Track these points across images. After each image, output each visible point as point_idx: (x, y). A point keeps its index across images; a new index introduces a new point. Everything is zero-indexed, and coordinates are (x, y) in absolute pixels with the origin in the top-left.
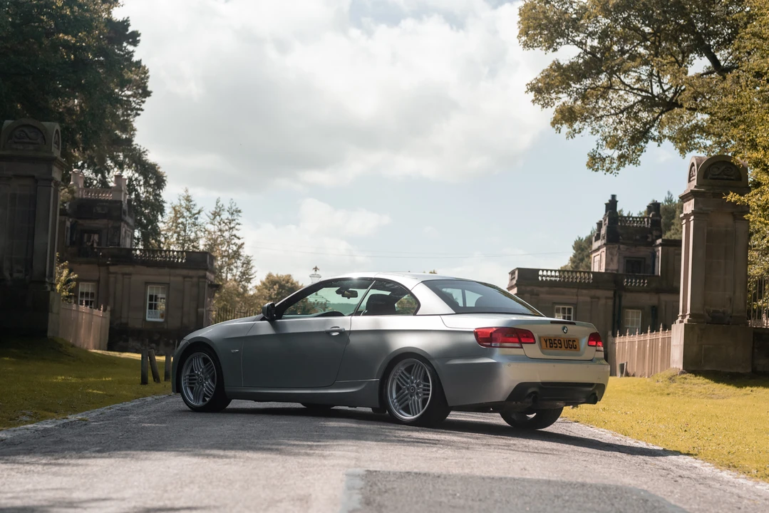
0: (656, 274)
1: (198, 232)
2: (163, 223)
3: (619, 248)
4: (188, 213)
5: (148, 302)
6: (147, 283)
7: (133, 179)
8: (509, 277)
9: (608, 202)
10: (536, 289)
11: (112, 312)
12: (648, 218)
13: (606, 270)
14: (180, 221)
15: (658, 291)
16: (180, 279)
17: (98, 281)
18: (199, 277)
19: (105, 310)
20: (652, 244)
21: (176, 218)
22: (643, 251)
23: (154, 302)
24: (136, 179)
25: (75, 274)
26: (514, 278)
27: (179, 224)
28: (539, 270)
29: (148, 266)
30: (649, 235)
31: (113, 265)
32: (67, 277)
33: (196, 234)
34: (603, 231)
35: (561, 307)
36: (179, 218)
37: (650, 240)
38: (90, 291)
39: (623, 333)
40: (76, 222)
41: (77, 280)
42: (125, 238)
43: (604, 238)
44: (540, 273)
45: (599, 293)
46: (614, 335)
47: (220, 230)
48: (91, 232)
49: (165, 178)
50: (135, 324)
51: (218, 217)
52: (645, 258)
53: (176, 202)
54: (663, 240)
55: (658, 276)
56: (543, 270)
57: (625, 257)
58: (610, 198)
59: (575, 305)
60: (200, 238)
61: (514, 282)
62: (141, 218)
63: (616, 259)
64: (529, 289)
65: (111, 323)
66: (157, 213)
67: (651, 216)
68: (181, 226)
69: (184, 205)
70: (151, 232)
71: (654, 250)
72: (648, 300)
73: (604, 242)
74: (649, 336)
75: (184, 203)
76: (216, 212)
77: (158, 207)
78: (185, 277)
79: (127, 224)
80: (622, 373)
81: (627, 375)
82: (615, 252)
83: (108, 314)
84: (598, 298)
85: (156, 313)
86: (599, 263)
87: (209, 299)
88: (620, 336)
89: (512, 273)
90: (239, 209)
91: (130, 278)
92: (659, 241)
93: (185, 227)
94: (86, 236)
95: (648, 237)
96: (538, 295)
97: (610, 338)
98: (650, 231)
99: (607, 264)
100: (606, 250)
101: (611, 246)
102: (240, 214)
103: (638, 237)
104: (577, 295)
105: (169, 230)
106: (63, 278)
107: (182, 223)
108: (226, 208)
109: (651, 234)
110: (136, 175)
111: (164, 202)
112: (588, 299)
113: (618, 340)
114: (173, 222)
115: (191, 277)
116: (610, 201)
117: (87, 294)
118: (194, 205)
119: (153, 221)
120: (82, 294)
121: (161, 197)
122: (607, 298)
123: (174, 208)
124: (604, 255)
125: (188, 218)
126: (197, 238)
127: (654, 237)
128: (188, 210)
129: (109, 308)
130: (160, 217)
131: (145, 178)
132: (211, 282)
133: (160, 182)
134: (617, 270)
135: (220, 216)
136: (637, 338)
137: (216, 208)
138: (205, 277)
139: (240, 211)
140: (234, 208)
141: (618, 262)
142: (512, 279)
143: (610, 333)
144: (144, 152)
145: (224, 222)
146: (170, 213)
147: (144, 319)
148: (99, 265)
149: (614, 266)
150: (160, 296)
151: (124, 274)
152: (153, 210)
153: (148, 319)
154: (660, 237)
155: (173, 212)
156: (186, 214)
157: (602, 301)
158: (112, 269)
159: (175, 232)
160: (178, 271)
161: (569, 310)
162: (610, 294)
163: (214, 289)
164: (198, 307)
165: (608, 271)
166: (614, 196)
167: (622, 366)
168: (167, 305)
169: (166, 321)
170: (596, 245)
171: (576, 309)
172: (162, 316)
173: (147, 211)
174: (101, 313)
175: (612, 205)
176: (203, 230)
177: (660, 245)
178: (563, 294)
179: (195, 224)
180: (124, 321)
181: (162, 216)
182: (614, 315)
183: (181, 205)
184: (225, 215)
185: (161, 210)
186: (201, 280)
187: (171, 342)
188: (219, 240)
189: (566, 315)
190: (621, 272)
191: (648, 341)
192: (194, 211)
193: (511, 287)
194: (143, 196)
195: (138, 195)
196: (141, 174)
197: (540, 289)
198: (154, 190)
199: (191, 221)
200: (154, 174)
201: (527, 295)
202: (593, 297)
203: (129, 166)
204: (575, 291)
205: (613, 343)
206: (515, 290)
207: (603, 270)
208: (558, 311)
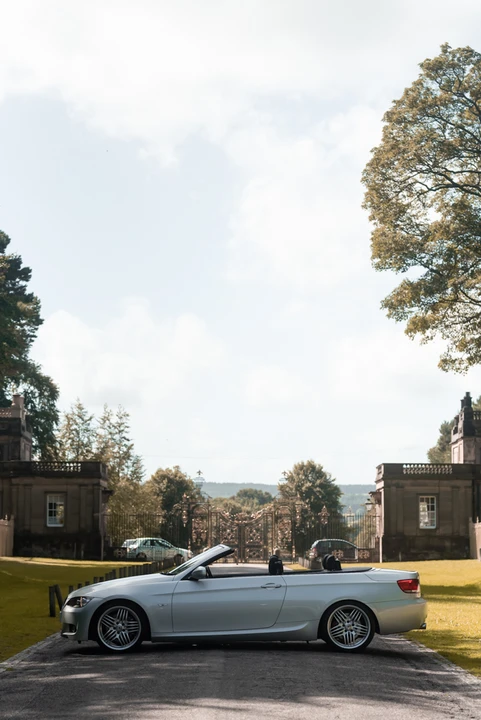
1: (91, 437)
2: (58, 431)
3: (475, 441)
5: (48, 510)
6: (46, 493)
7: (29, 392)
8: (376, 472)
9: (463, 399)
11: (16, 520)
13: (464, 461)
14: (74, 427)
16: (76, 487)
17: (2, 493)
18: (93, 485)
19: (9, 519)
21: (69, 425)
23: (53, 510)
24: (32, 392)
27: (73, 430)
28: (402, 464)
29: (46, 477)
31: (15, 477)
33: (89, 439)
34: (460, 425)
35: (425, 497)
36: (72, 425)
42: (24, 451)
43: (461, 431)
44: (404, 467)
45: (459, 483)
46: (475, 522)
47: (110, 433)
49: (58, 390)
50: (37, 530)
51: (107, 421)
53: (69, 411)
56: (407, 464)
57: (480, 449)
58: (465, 396)
59: (438, 495)
60: (92, 442)
61: (381, 476)
62: (38, 428)
63: (472, 451)
64: (394, 482)
65: (16, 531)
66: (52, 422)
68: (74, 432)
69: (76, 413)
70: (47, 439)
73: (461, 435)
75: (76, 411)
76: (105, 417)
77: (51, 416)
78: (80, 485)
79: (26, 438)
82: (472, 444)
83: (12, 523)
84: (458, 487)
85: (55, 520)
86: (457, 455)
87: (103, 505)
88: (479, 521)
89: (379, 468)
90: (127, 413)
91: (31, 489)
93: (78, 434)
96: (402, 487)
97: (471, 524)
99: (465, 456)
100: (464, 442)
101: (468, 439)
102: (128, 418)
104: (439, 486)
105: (64, 436)
107: (75, 430)
110: (32, 388)
111: (58, 412)
112: (449, 489)
113: (478, 526)
114: (67, 429)
115: (86, 485)
116: (465, 398)
118: (86, 412)
119: (48, 430)
121: (55, 407)
122: (466, 487)
123: (67, 417)
124: (462, 447)
125: (80, 425)
126: (90, 443)
128: (80, 417)
129: (13, 517)
130: (55, 426)
131: (40, 390)
132: (105, 489)
133: (53, 394)
134: (475, 461)
135: (109, 420)
137: (105, 413)
138: (98, 484)
139: (128, 415)
140: (123, 413)
141: (475, 453)
142: (380, 473)
143: (471, 519)
144: (38, 367)
145: (114, 426)
146: (64, 421)
147: (45, 526)
148: (3, 478)
149: (472, 457)
150: (59, 503)
151: (25, 485)
152: (47, 420)
153: (49, 525)
155: (67, 420)
156: (79, 421)
157: (462, 490)
158: (15, 481)
159: (69, 439)
160: (75, 481)
161: (432, 499)
162: (469, 483)
163: (108, 495)
164: (94, 513)
165: (467, 463)
166: (468, 394)
168: (66, 511)
169: (65, 526)
170: (454, 438)
171: (439, 498)
172: (61, 522)
173: (43, 421)
174: (6, 522)
175: (467, 402)
176: (95, 435)
178: (426, 485)
179: (87, 430)
180: (27, 528)
181: (57, 424)
182: (473, 502)
183: (74, 414)
184: (115, 420)
185: (56, 419)
186: (95, 487)
187: (70, 545)
188: (110, 442)
189: (430, 504)
190: (478, 463)
192: (86, 418)
193: (378, 481)
194: (38, 407)
195: (34, 407)
196: (36, 386)
197: (404, 482)
198: (48, 400)
199: (84, 427)
200: (48, 386)
201: (394, 489)
202: (453, 487)
203: (25, 380)
204: (437, 482)
205: (474, 529)
206: (382, 484)
207: (462, 462)
208: (422, 500)
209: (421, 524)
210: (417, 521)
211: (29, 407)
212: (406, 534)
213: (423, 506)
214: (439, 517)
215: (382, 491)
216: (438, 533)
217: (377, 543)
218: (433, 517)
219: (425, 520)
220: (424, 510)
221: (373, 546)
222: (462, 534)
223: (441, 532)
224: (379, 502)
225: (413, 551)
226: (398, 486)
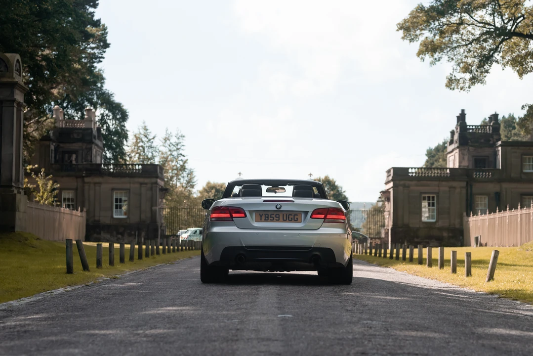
0: (497, 168)
1: (154, 153)
2: (128, 146)
3: (468, 150)
4: (146, 138)
5: (114, 204)
6: (113, 189)
7: (105, 115)
8: (386, 174)
9: (458, 115)
10: (407, 183)
11: (88, 212)
12: (490, 126)
13: (459, 166)
14: (141, 144)
15: (500, 181)
16: (137, 186)
17: (76, 190)
18: (152, 184)
19: (82, 211)
20: (494, 146)
21: (137, 143)
22: (486, 152)
23: (119, 204)
24: (107, 115)
25: (57, 184)
26: (390, 175)
27: (140, 147)
28: (408, 168)
29: (113, 177)
30: (491, 139)
31: (87, 176)
32: (51, 187)
33: (153, 154)
34: (456, 137)
35: (427, 195)
36: (139, 142)
37: (491, 142)
38: (70, 197)
39: (475, 214)
40: (58, 145)
41: (61, 189)
42: (96, 156)
43: (457, 142)
44: (410, 170)
45: (455, 184)
46: (468, 215)
47: (170, 151)
48: (70, 153)
49: (127, 113)
50: (105, 220)
51: (168, 141)
52: (488, 156)
53: (137, 132)
54: (502, 142)
55: (499, 169)
56: (412, 168)
57: (473, 156)
58: (460, 112)
59: (437, 194)
60: (155, 156)
61: (390, 178)
62: (111, 143)
63: (466, 158)
64: (402, 182)
65: (87, 220)
66: (123, 139)
67: (492, 124)
68: (141, 148)
69: (142, 133)
70: (119, 152)
71: (495, 150)
72: (493, 188)
73: (457, 145)
74: (498, 215)
75: (142, 131)
76: (166, 138)
77: (122, 135)
78: (141, 184)
79: (97, 145)
80: (477, 244)
81: (481, 245)
82: (466, 152)
83: (84, 214)
84: (455, 188)
85: (121, 212)
86: (453, 161)
87: (160, 200)
88: (473, 216)
89: (389, 171)
90: (183, 135)
91: (100, 186)
92: (500, 143)
93: (144, 149)
94: (67, 156)
95: (490, 141)
96: (408, 187)
97: (465, 218)
98: (491, 135)
99: (460, 162)
100: (459, 151)
101: (463, 148)
102: (184, 138)
103: (482, 141)
104: (439, 186)
105: (132, 151)
106: (49, 188)
107: (142, 146)
108: (174, 134)
109: (492, 137)
110: (107, 112)
111: (127, 131)
112: (447, 189)
113: (472, 219)
114: (135, 146)
115: (146, 184)
116: (460, 114)
117: (68, 200)
118: (150, 132)
119: (120, 145)
120: (65, 199)
121: (125, 127)
122: (461, 187)
123: (135, 136)
124: (457, 156)
125: (146, 143)
126: (153, 157)
127: (495, 140)
128: (146, 136)
129: (85, 209)
130: (125, 142)
131: (113, 114)
132: (162, 187)
133: (124, 116)
134: (468, 166)
135: (169, 140)
136: (487, 217)
137: (166, 135)
138: (156, 183)
139: (184, 137)
140: (180, 134)
141: (469, 160)
142: (388, 176)
143: (465, 214)
144: (112, 95)
145: (173, 145)
146: (133, 139)
147: (112, 217)
148: (77, 177)
149: (465, 164)
150: (123, 198)
151: (95, 183)
152: (119, 137)
153: (115, 216)
154: (499, 139)
155: (135, 139)
156: (144, 139)
157: (458, 190)
158: (86, 180)
159: (137, 153)
160: (136, 180)
161: (433, 198)
162: (464, 184)
163: (164, 192)
164: (152, 206)
165: (461, 167)
166: (463, 111)
167: (477, 239)
168: (129, 206)
169: (128, 217)
170: (450, 148)
171: (438, 197)
172: (125, 214)
173: (115, 138)
174: (79, 213)
175: (462, 117)
176: (158, 151)
177: (500, 145)
178: (428, 186)
179: (151, 147)
180: (97, 218)
181: (127, 141)
182: (467, 200)
183: (140, 133)
184: (173, 140)
185: (126, 137)
186: (154, 185)
187: (133, 233)
188: (170, 157)
189: (431, 201)
190: (471, 167)
191: (497, 219)
192: (150, 137)
193: (387, 183)
194: (112, 127)
195: (108, 128)
196: (110, 111)
197: (410, 183)
198: (120, 123)
199: (148, 145)
200: (119, 111)
201: (401, 188)
202: (450, 187)
203: (101, 105)
204: (437, 183)
205: (468, 221)
206: (391, 184)
207: (457, 166)
208: (424, 199)
209: (423, 219)
210: (421, 216)
211: (105, 128)
212: (411, 226)
213: (425, 204)
214: (439, 213)
215: (391, 191)
216: (437, 226)
217: (387, 234)
218: (433, 212)
219: (426, 214)
220: (425, 207)
221: (383, 236)
222: (457, 226)
223: (440, 224)
224: (389, 200)
225: (416, 240)
226: (404, 186)
